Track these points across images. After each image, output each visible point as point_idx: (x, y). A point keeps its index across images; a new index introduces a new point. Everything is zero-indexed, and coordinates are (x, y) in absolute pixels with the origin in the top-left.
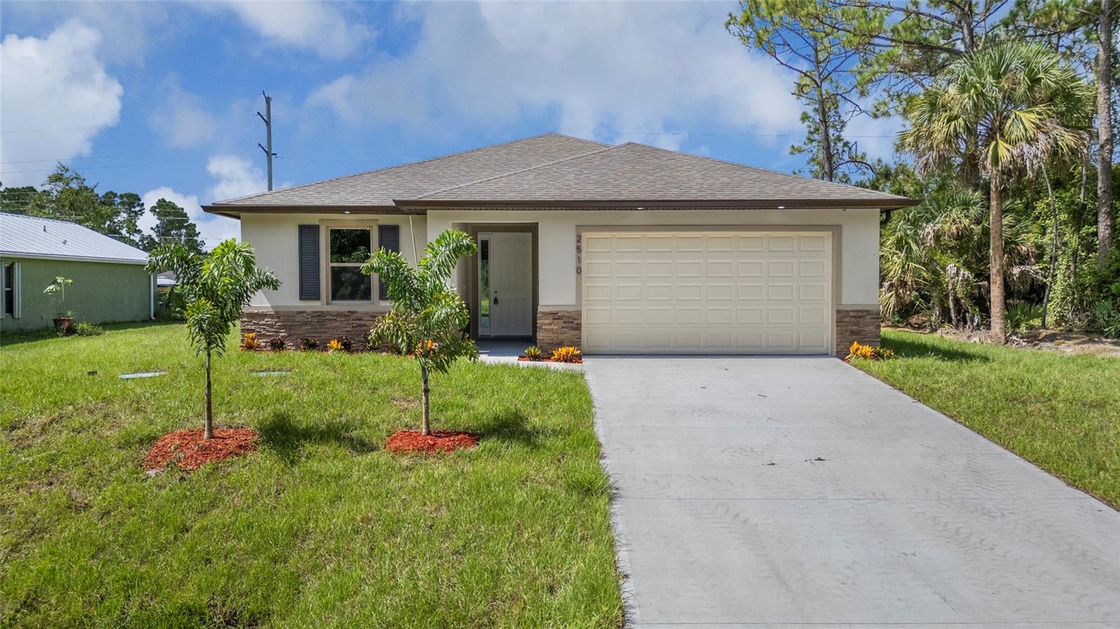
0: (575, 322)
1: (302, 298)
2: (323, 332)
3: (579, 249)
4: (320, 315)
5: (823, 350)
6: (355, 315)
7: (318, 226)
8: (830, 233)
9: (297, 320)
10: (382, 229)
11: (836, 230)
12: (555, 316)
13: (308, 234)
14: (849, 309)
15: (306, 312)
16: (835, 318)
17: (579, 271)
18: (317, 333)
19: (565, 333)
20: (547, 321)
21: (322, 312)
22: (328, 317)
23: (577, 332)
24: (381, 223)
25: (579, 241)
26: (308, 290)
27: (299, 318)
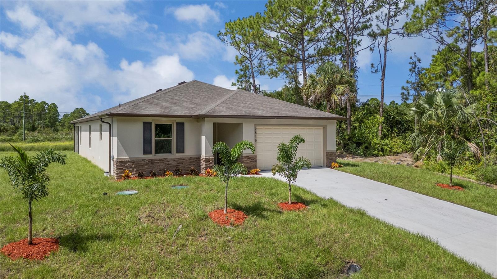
0: (255, 159)
1: (144, 154)
2: (153, 168)
3: (256, 133)
4: (152, 161)
5: (321, 165)
6: (166, 160)
7: (152, 123)
8: (322, 127)
9: (142, 163)
10: (178, 124)
12: (248, 157)
13: (147, 125)
14: (329, 152)
15: (146, 160)
16: (326, 154)
17: (256, 140)
18: (151, 168)
19: (252, 163)
20: (246, 160)
21: (153, 159)
22: (156, 161)
23: (255, 163)
24: (177, 121)
25: (256, 130)
26: (147, 150)
27: (143, 162)
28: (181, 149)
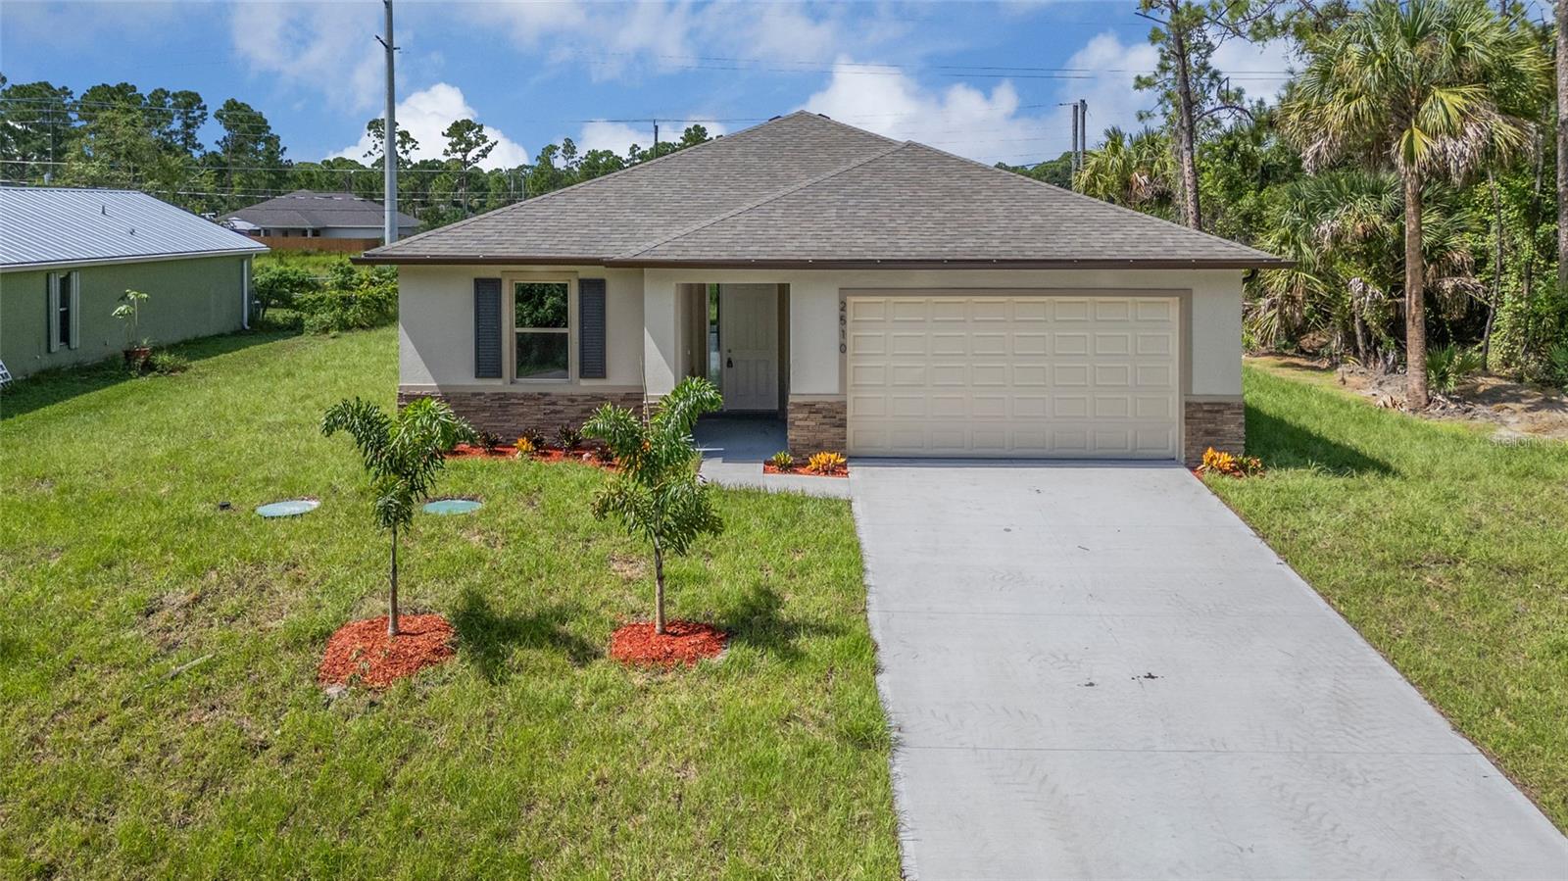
0: (838, 416)
1: (478, 376)
2: (505, 421)
3: (843, 320)
4: (502, 399)
5: (1168, 453)
6: (547, 398)
7: (500, 280)
8: (1177, 298)
9: (472, 403)
10: (585, 284)
11: (1185, 295)
12: (811, 408)
13: (486, 291)
14: (1201, 401)
15: (484, 394)
16: (1184, 413)
17: (843, 348)
18: (499, 421)
19: (825, 431)
20: (800, 416)
21: (505, 394)
22: (512, 401)
23: (840, 430)
24: (582, 276)
25: (843, 309)
26: (487, 364)
27: (474, 402)
28: (593, 365)
